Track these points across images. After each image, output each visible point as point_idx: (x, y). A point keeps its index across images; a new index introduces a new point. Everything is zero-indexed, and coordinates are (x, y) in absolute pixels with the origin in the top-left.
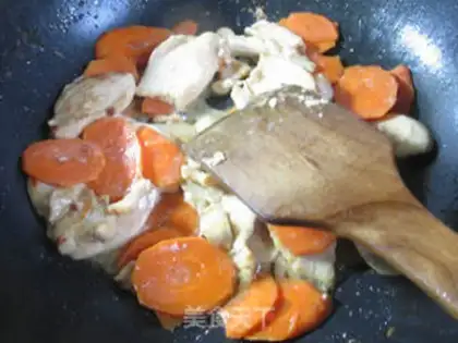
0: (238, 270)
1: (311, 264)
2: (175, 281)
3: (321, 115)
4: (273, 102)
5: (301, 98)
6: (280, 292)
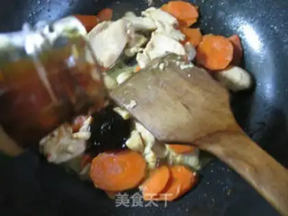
0: (147, 164)
1: (186, 158)
2: (113, 172)
3: (189, 75)
4: (161, 66)
5: (178, 63)
6: (171, 173)
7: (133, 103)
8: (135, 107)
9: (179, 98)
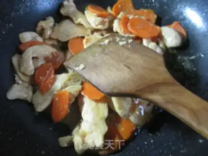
3: (129, 46)
4: (106, 42)
7: (82, 66)
8: (84, 68)
9: (121, 61)
